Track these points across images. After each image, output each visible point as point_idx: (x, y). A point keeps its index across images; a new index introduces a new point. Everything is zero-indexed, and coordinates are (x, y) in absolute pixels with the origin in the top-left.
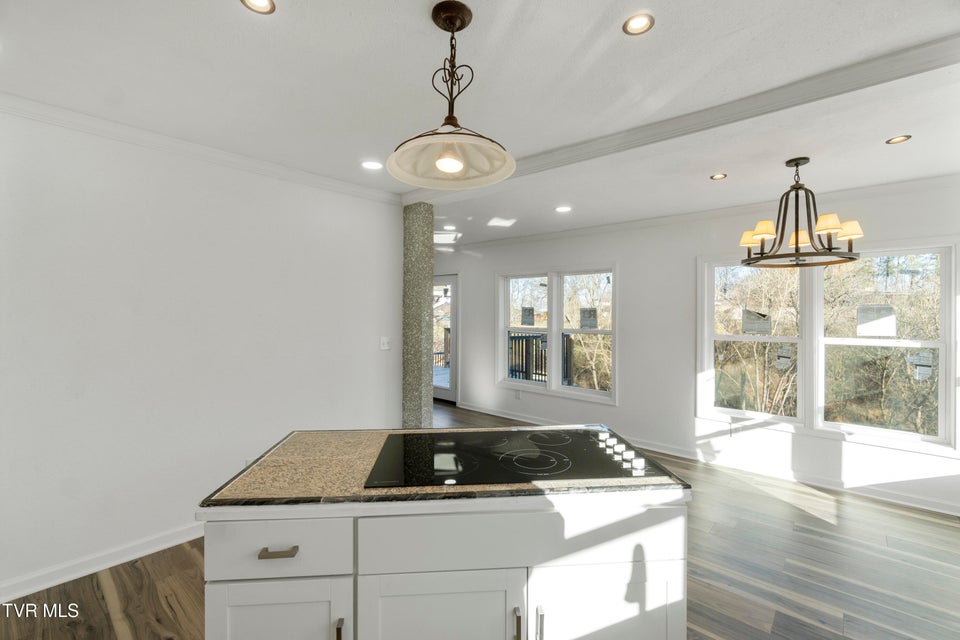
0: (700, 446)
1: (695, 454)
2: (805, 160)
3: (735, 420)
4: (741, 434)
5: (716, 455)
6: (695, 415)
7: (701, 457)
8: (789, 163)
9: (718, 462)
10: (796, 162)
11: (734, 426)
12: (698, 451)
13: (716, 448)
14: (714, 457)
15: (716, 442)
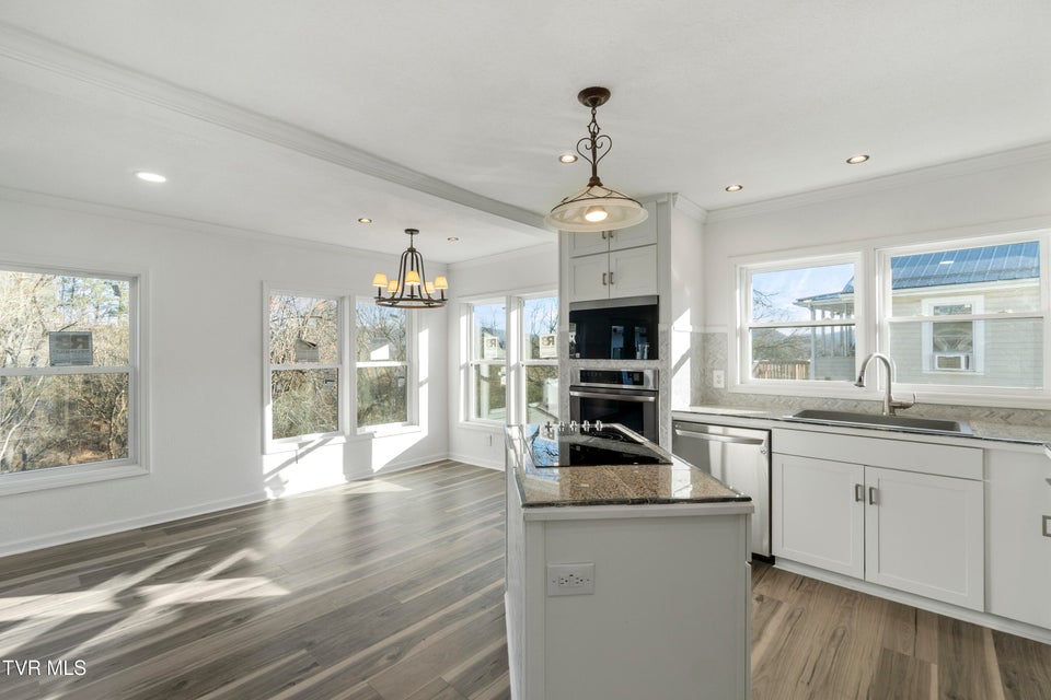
0: (269, 483)
1: (265, 493)
2: (417, 231)
3: (301, 446)
4: (307, 456)
5: (285, 486)
6: (263, 452)
7: (270, 495)
8: (407, 231)
9: (288, 493)
10: (411, 231)
11: (300, 452)
12: (267, 489)
13: (284, 479)
14: (283, 489)
15: (283, 474)
